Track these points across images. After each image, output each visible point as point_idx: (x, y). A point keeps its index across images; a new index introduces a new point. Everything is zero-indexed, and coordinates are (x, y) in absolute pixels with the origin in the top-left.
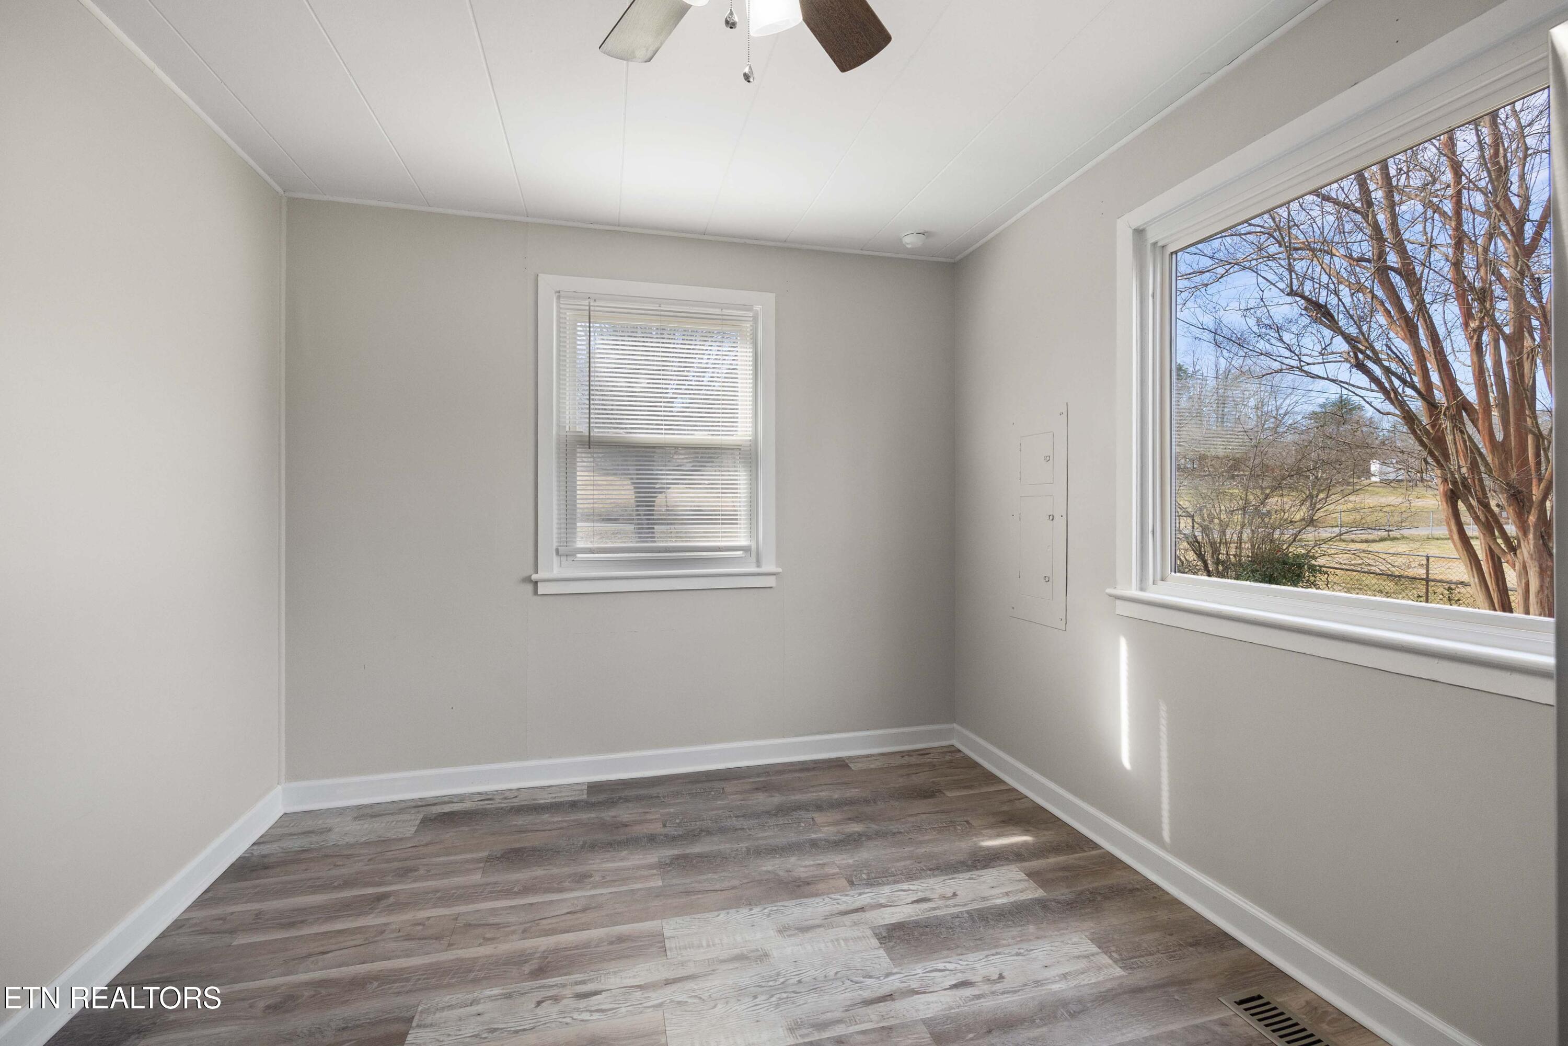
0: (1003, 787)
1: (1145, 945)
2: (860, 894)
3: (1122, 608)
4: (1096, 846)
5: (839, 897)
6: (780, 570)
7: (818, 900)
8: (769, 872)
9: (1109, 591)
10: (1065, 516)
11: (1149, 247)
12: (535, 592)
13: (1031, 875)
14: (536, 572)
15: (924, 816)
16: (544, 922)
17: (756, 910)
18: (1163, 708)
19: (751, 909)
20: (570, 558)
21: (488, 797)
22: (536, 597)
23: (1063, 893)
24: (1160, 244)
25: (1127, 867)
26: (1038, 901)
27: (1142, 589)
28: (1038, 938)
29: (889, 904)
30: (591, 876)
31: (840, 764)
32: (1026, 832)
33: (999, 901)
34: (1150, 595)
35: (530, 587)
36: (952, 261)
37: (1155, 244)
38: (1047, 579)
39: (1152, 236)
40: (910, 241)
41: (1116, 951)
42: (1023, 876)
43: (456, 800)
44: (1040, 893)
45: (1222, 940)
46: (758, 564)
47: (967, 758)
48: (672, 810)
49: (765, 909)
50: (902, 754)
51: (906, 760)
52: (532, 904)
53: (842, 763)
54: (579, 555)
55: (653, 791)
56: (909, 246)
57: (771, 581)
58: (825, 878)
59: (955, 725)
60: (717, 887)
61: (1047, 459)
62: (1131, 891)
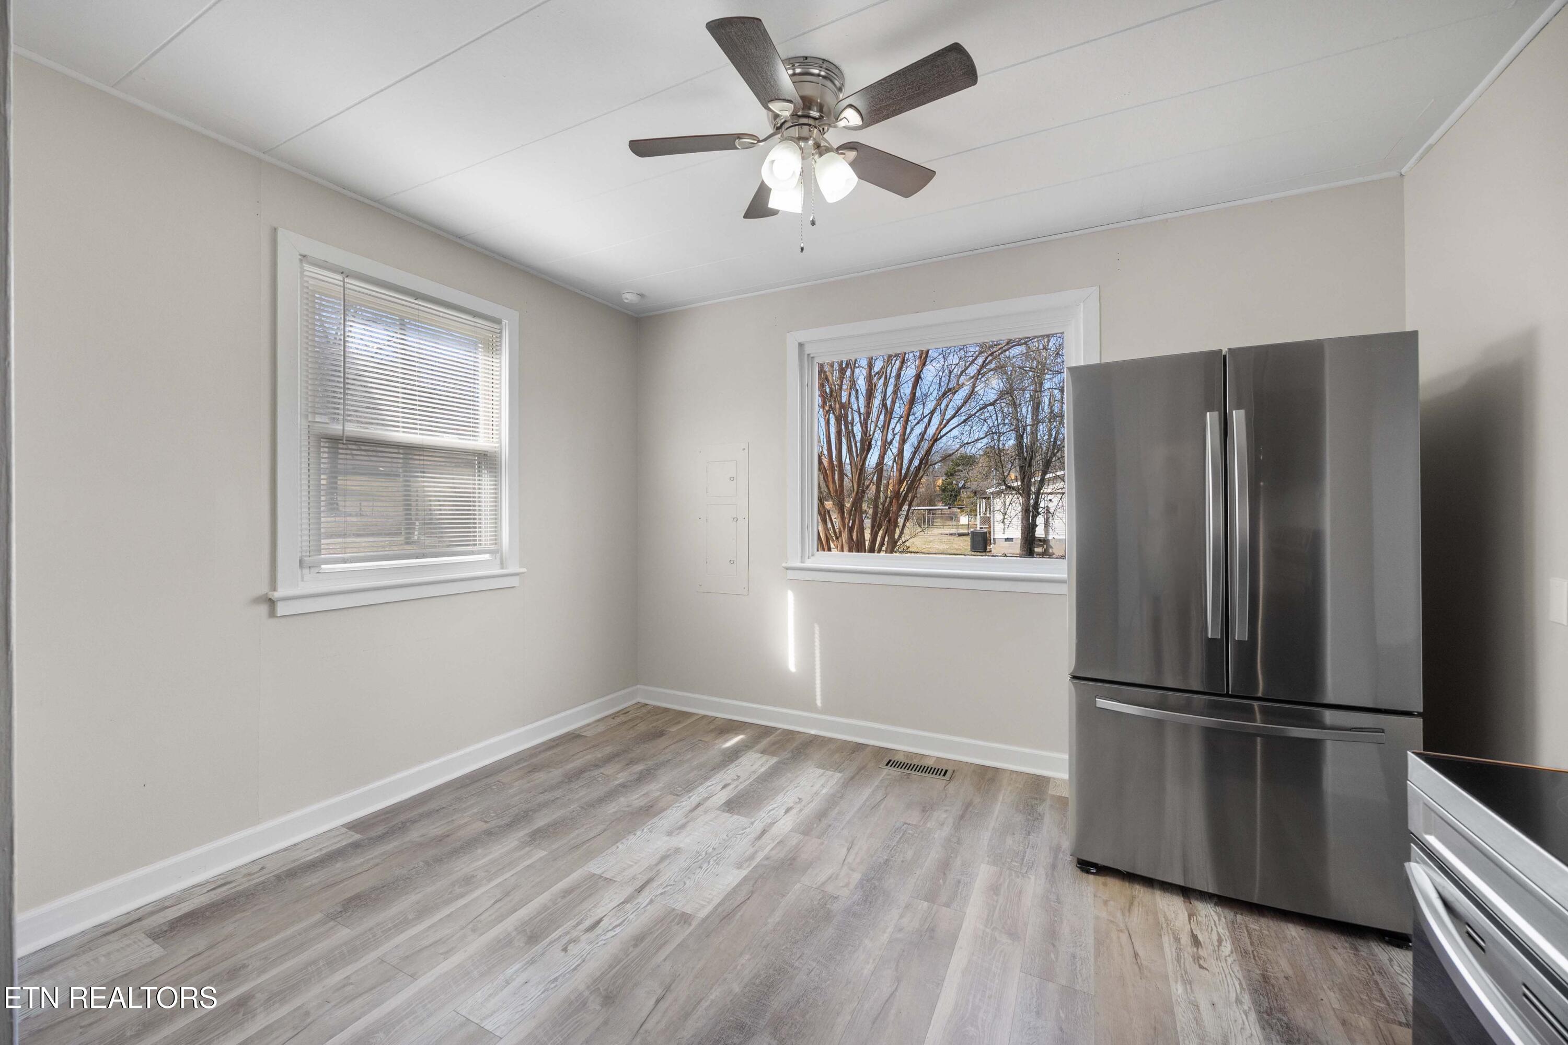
0: (696, 717)
1: (838, 761)
2: (690, 798)
3: (791, 575)
4: (776, 729)
5: (679, 805)
6: (524, 570)
7: (669, 811)
8: (616, 812)
9: (784, 565)
10: (747, 519)
11: (806, 356)
12: (272, 614)
13: (763, 752)
14: (274, 589)
15: (673, 746)
16: (482, 917)
17: (638, 833)
18: (817, 629)
19: (635, 834)
20: (314, 570)
21: (223, 881)
22: (273, 621)
23: (786, 755)
24: (812, 356)
25: (799, 733)
26: (778, 763)
27: (802, 562)
28: (796, 777)
29: (711, 795)
30: (473, 876)
31: (573, 737)
32: (737, 734)
33: (763, 770)
34: (809, 563)
35: (264, 609)
36: (636, 316)
37: (808, 355)
38: (732, 562)
39: (808, 350)
40: (629, 298)
41: (831, 767)
42: (759, 755)
43: (167, 904)
44: (774, 760)
45: (859, 747)
46: (502, 565)
47: (656, 708)
48: (475, 811)
49: (643, 830)
50: (612, 717)
51: (618, 720)
52: (449, 915)
53: (573, 735)
54: (323, 567)
55: (433, 805)
56: (626, 301)
57: (514, 581)
58: (657, 800)
59: (638, 686)
60: (592, 835)
61: (732, 479)
62: (811, 741)
